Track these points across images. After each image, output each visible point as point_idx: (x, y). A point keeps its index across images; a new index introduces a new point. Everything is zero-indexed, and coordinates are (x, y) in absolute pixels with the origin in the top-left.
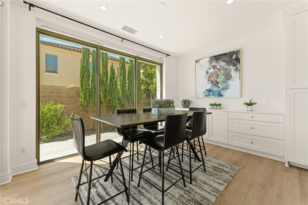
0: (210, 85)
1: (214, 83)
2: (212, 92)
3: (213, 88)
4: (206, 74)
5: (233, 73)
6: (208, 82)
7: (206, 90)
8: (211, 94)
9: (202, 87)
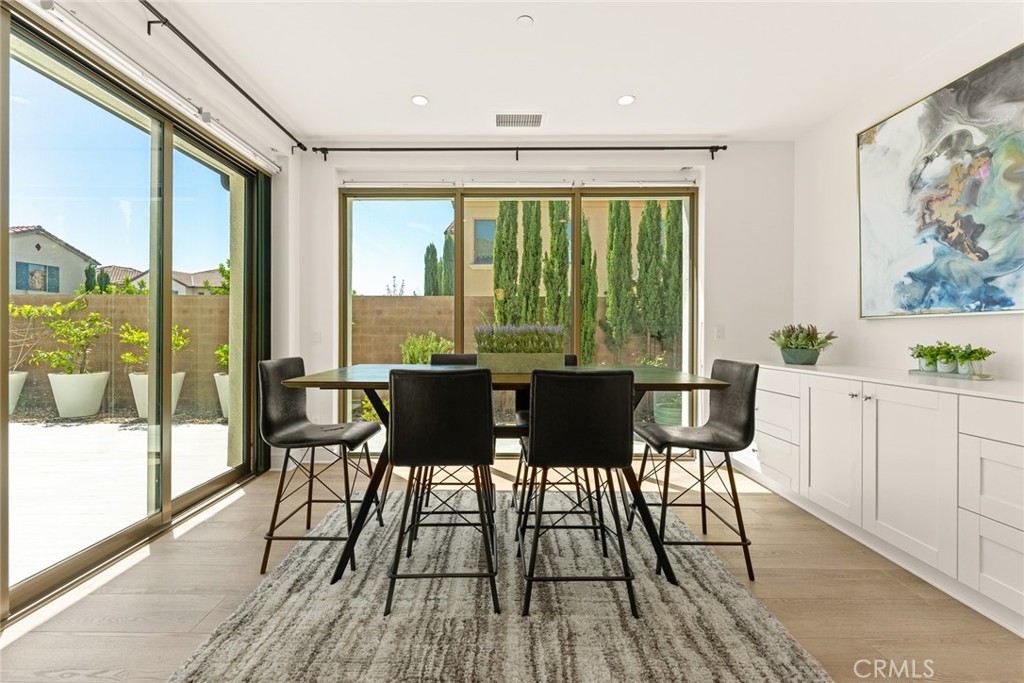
0: (933, 244)
1: (954, 235)
2: (943, 285)
3: (946, 260)
4: (909, 189)
6: (920, 230)
7: (911, 275)
8: (934, 297)
9: (890, 262)
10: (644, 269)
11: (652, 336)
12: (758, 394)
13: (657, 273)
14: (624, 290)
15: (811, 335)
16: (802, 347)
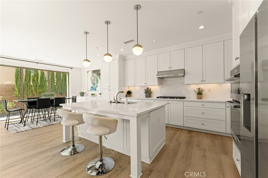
0: (92, 84)
4: (91, 79)
5: (99, 80)
7: (91, 87)
8: (93, 89)
10: (57, 80)
11: (59, 93)
12: (77, 100)
13: (60, 81)
14: (53, 84)
15: (83, 93)
16: (82, 94)
